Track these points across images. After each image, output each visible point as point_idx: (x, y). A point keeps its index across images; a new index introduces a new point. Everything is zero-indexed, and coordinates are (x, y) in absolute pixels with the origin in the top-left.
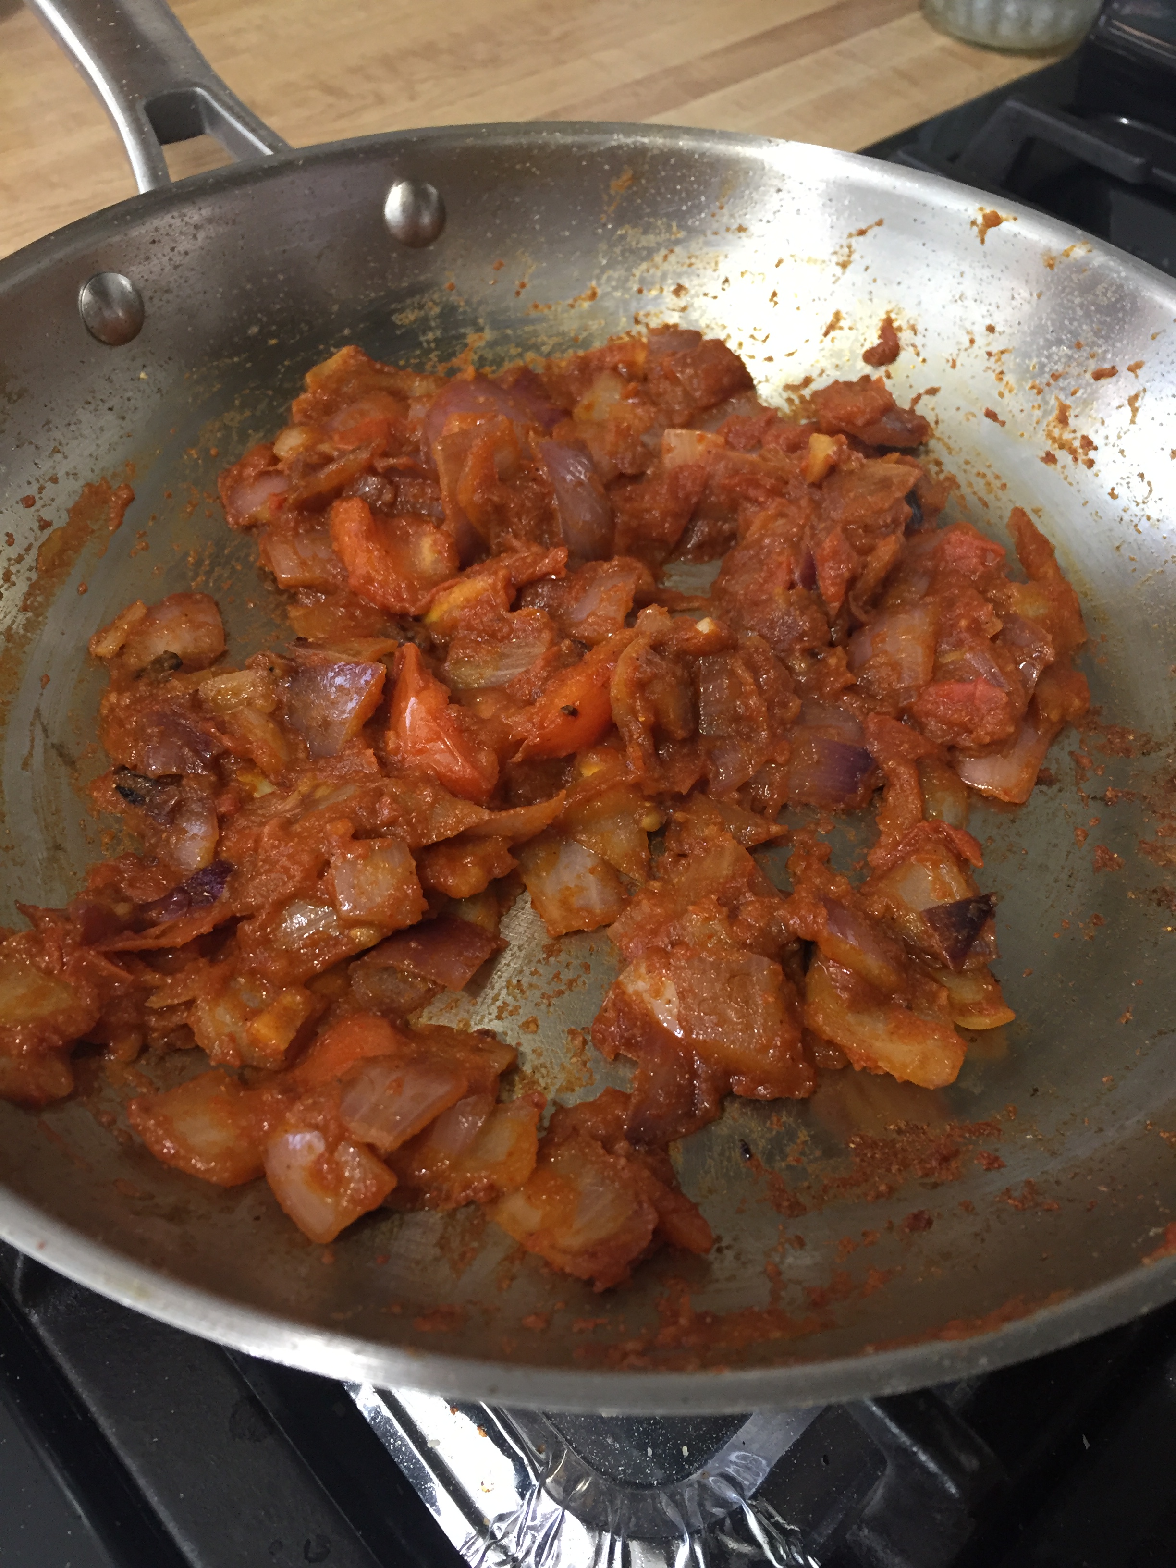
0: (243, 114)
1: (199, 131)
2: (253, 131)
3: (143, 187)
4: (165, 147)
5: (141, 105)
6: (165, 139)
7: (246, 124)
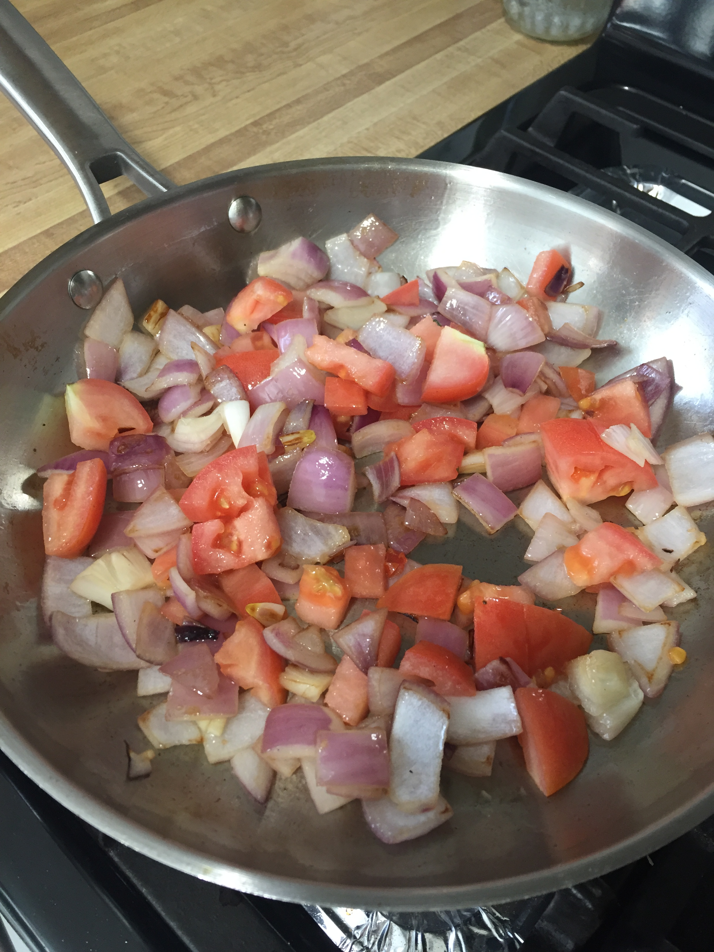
0: (145, 166)
1: (120, 174)
2: (152, 175)
3: (97, 219)
4: (100, 185)
5: (87, 166)
6: (101, 181)
7: (148, 172)
